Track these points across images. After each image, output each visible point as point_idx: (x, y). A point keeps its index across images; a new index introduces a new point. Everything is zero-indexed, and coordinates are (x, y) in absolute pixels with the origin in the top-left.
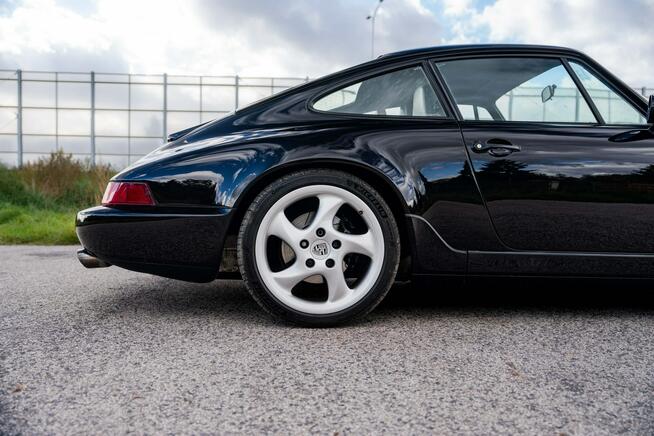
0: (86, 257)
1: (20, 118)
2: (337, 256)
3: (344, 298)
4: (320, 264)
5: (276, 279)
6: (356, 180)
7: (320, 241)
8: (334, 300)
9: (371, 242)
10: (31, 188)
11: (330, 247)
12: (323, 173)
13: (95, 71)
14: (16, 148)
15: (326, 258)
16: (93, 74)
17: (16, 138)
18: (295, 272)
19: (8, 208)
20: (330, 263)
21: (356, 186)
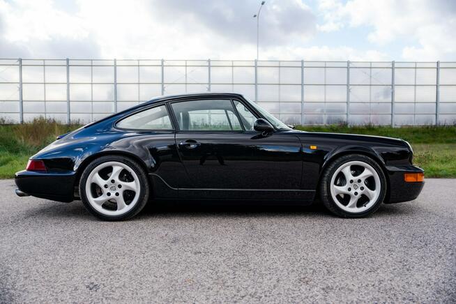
0: (20, 192)
1: (21, 90)
2: (120, 191)
3: (125, 209)
4: (113, 195)
5: (95, 201)
6: (127, 159)
7: (113, 185)
8: (120, 209)
9: (135, 186)
10: (21, 141)
11: (117, 187)
12: (113, 157)
13: (70, 58)
14: (19, 110)
15: (115, 192)
16: (68, 60)
17: (18, 103)
18: (102, 198)
19: (6, 155)
20: (117, 194)
21: (128, 162)
